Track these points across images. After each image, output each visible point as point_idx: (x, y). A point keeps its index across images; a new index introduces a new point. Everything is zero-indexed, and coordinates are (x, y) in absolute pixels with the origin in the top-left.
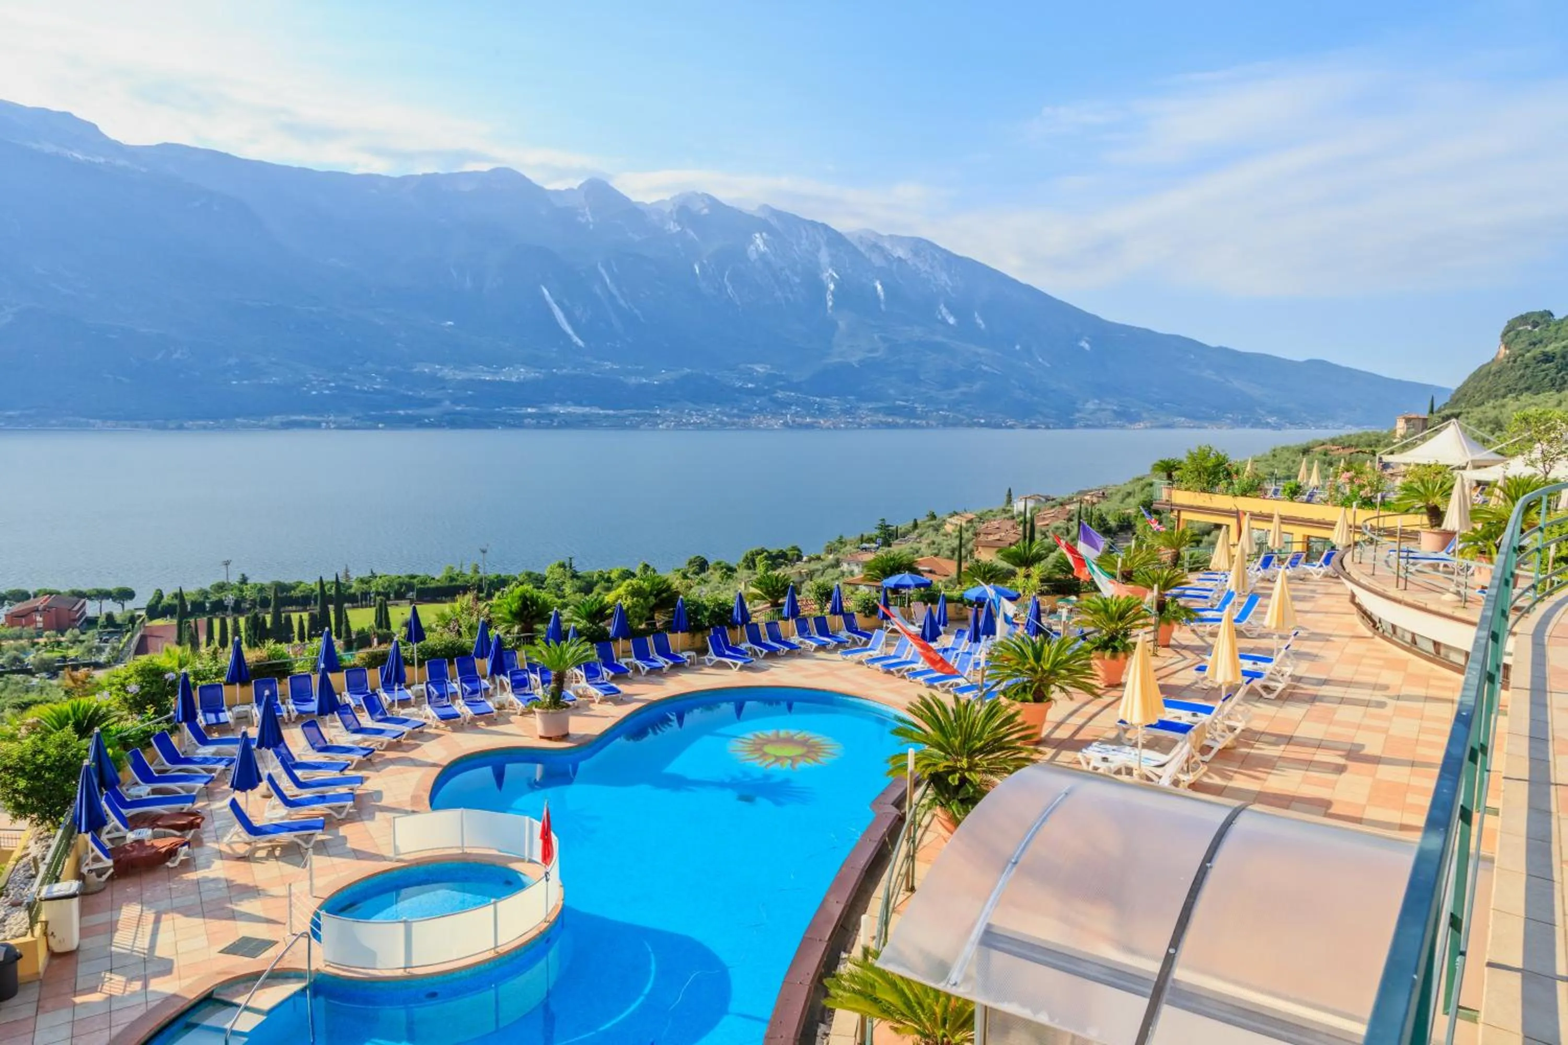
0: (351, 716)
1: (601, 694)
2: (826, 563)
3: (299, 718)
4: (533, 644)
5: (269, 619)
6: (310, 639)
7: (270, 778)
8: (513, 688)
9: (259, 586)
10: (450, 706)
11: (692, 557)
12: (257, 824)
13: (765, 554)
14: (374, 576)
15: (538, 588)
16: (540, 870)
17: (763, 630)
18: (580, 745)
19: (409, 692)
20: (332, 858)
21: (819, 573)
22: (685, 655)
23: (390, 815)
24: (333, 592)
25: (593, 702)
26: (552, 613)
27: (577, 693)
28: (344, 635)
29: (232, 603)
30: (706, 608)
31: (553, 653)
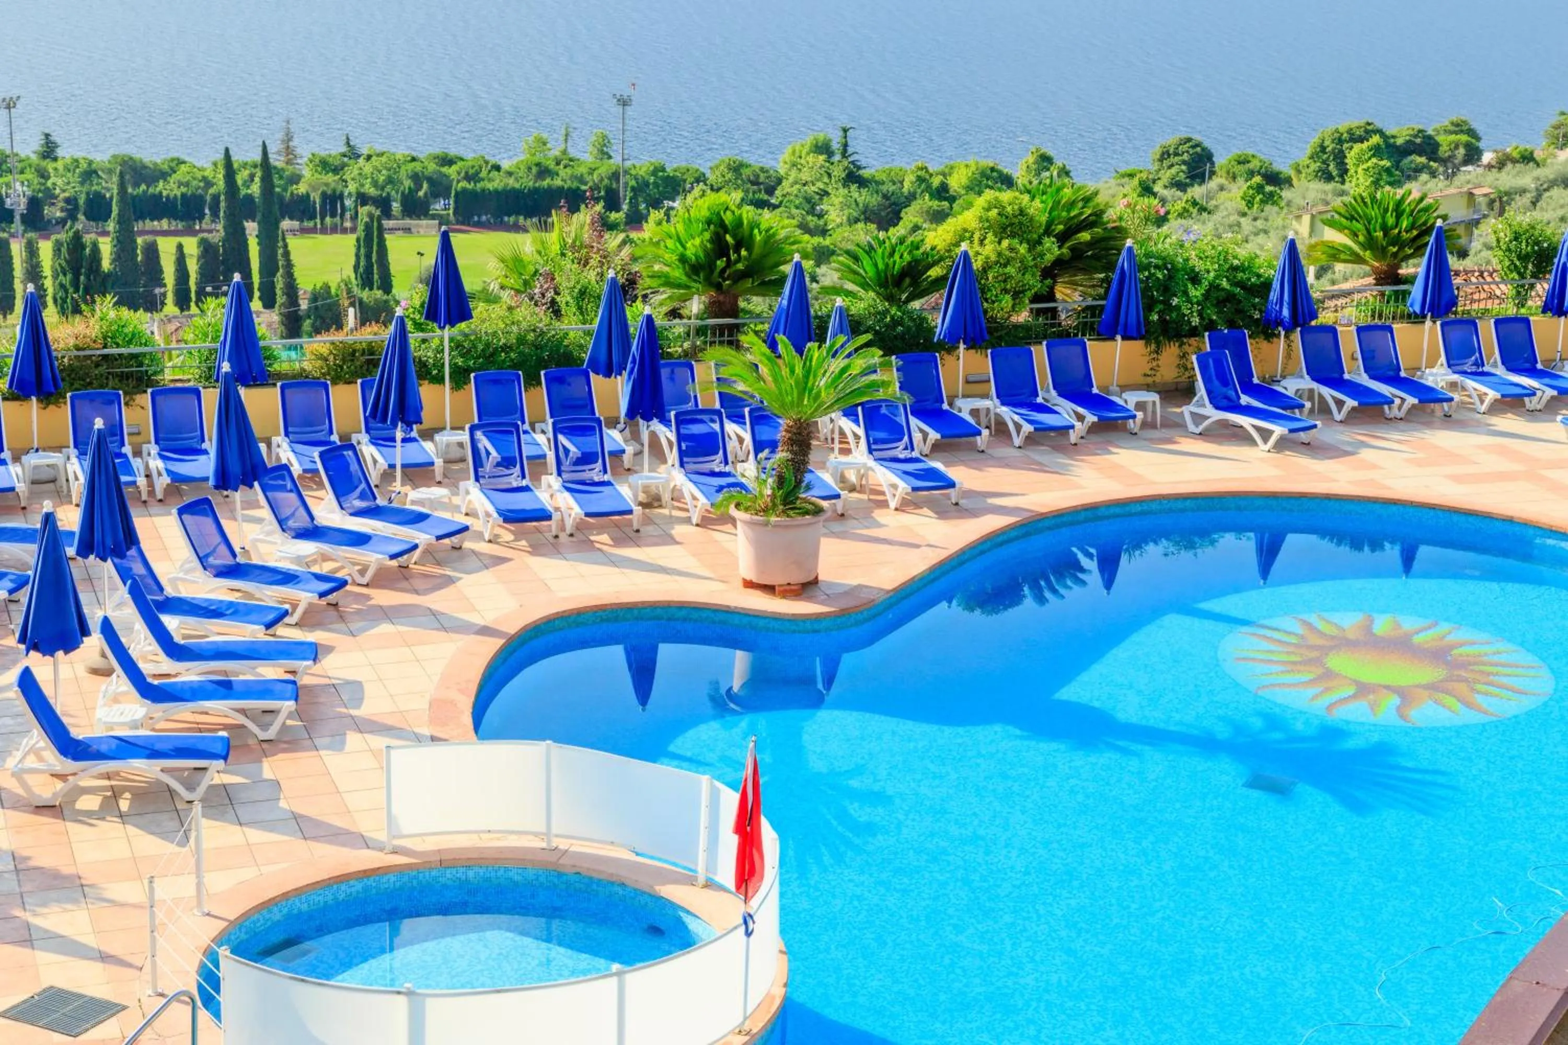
0: (293, 496)
1: (903, 486)
2: (1546, 173)
3: (173, 490)
4: (736, 345)
5: (106, 247)
6: (199, 301)
7: (107, 628)
8: (682, 454)
9: (84, 165)
10: (526, 489)
11: (1171, 140)
12: (78, 733)
13: (1376, 139)
14: (353, 154)
15: (760, 204)
16: (734, 907)
17: (1349, 345)
18: (843, 613)
19: (428, 446)
20: (247, 830)
21: (1527, 199)
22: (1130, 399)
23: (378, 742)
24: (255, 189)
25: (884, 504)
26: (787, 269)
27: (843, 479)
28: (280, 299)
29: (21, 206)
30: (1195, 279)
31: (785, 371)
